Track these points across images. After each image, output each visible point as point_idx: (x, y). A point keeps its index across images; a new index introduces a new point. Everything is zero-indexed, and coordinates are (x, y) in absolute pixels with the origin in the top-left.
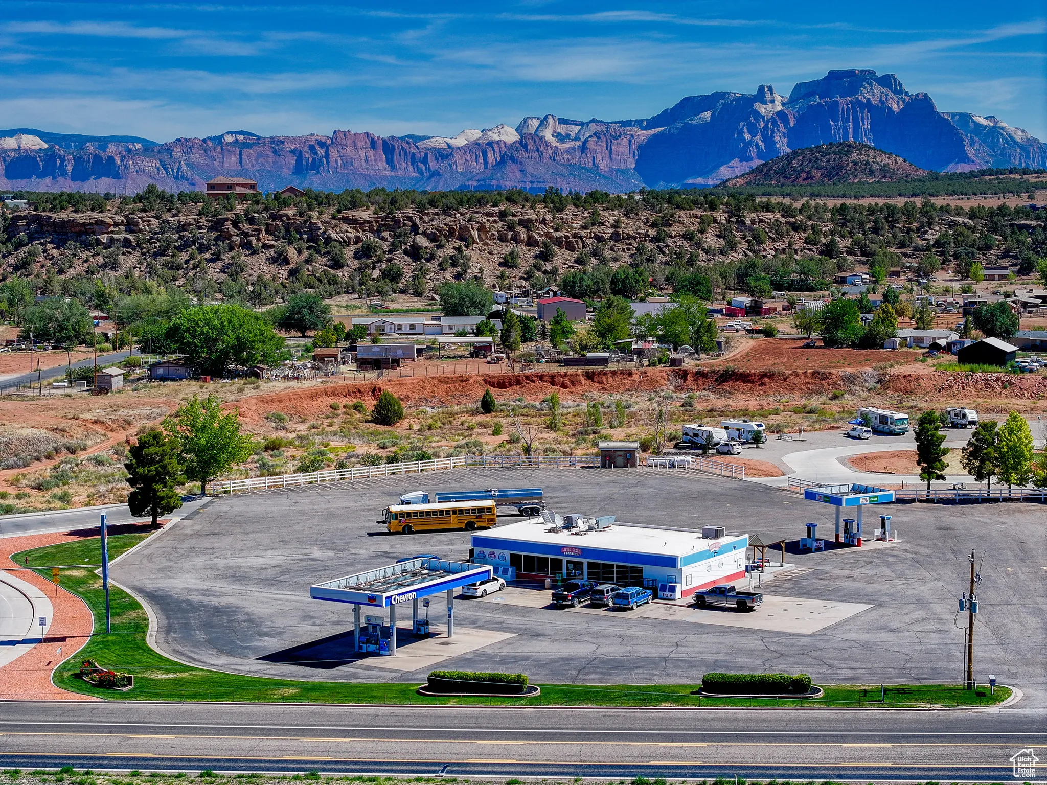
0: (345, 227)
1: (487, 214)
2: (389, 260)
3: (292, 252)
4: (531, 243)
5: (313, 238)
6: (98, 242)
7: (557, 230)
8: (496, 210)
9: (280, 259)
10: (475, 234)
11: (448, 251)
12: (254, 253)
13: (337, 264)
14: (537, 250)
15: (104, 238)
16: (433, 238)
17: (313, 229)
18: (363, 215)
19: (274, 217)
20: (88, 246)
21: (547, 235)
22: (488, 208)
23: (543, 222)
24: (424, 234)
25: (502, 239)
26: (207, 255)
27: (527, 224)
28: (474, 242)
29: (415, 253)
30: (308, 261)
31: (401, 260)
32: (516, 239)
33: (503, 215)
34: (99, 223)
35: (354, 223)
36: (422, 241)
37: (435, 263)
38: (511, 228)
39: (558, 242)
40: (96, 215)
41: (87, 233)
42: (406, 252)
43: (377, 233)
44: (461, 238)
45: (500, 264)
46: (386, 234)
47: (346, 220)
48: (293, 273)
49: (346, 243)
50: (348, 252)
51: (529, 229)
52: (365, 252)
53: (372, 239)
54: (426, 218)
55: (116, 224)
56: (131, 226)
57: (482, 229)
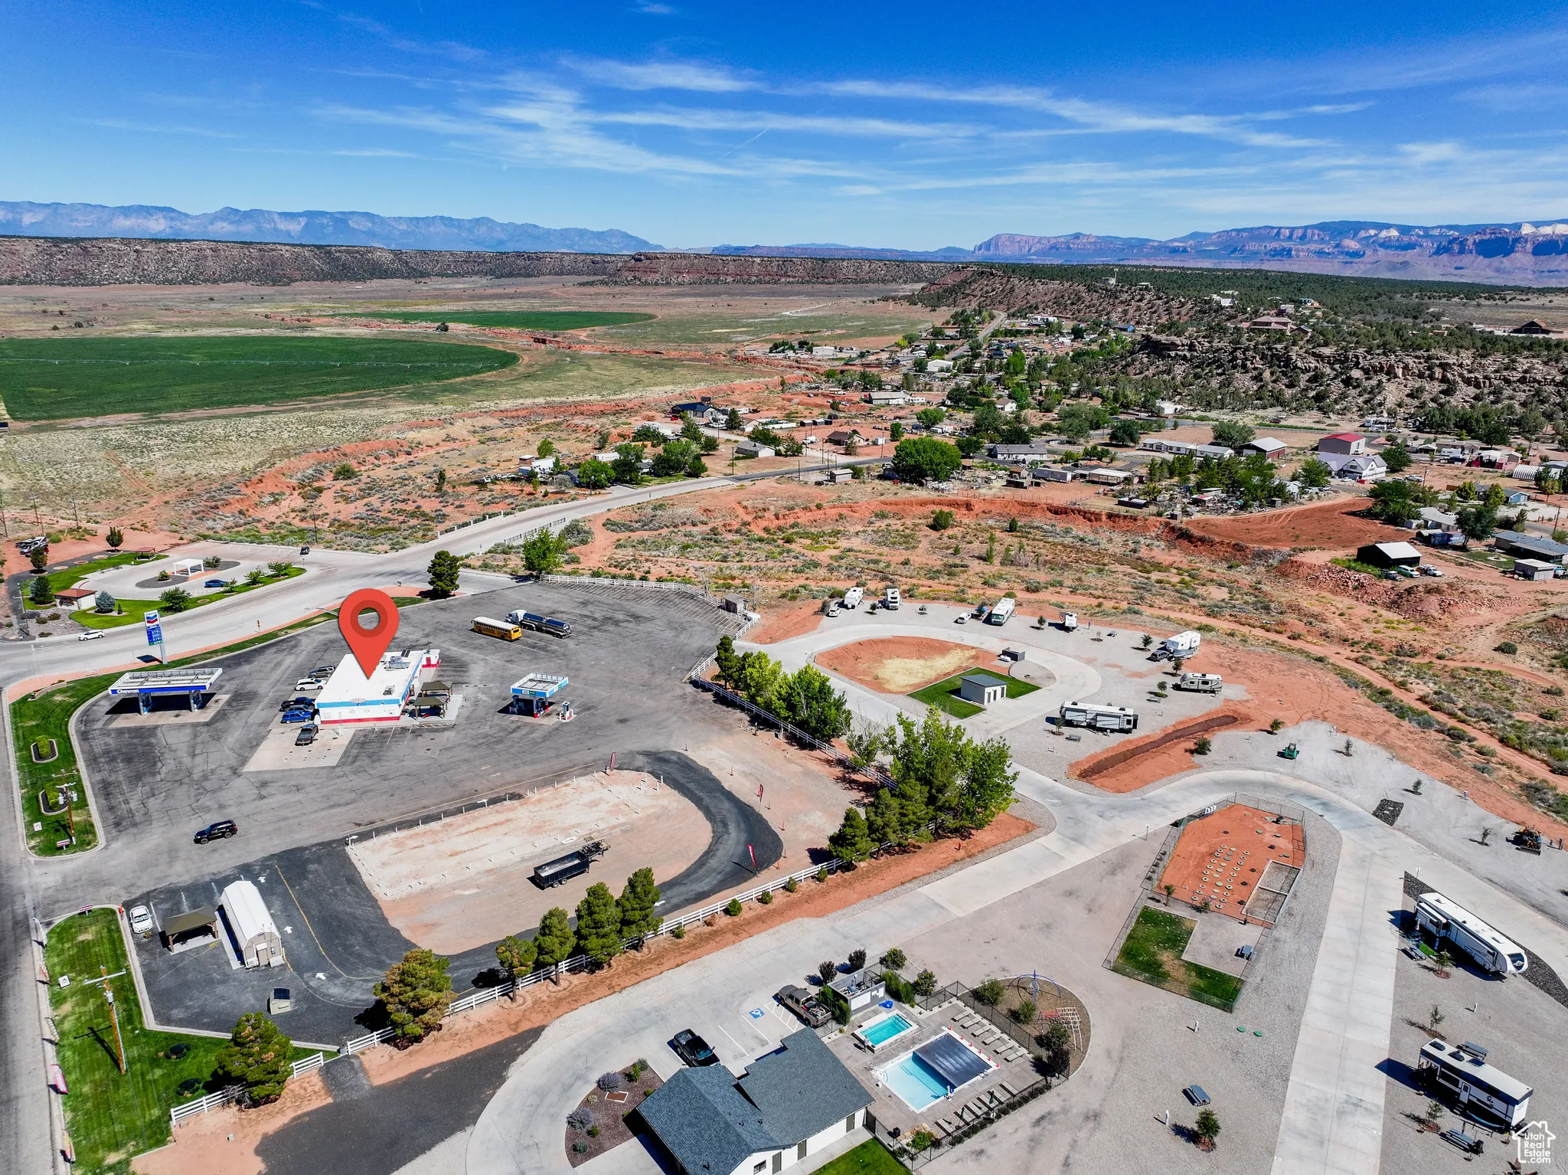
0: (1311, 359)
1: (1416, 357)
2: (1328, 385)
3: (1267, 375)
4: (1444, 380)
5: (1287, 366)
6: (1169, 356)
7: (1470, 372)
8: (1425, 354)
9: (1258, 378)
10: (1400, 372)
11: (1374, 382)
12: (1247, 372)
13: (1291, 386)
14: (1444, 387)
15: (1173, 354)
16: (1366, 371)
17: (1289, 359)
18: (1327, 351)
19: (1270, 349)
20: (1164, 358)
21: (1461, 375)
22: (1418, 353)
23: (1461, 365)
24: (1362, 369)
25: (1421, 376)
26: (1220, 371)
27: (1444, 366)
28: (1396, 376)
29: (1348, 382)
30: (1274, 382)
31: (1336, 388)
32: (1432, 377)
33: (1429, 358)
34: (1173, 344)
35: (1319, 357)
36: (1356, 374)
37: (1358, 390)
38: (1430, 368)
39: (1468, 382)
40: (1174, 338)
41: (1164, 349)
42: (1342, 381)
43: (1331, 365)
44: (1388, 374)
45: (1408, 396)
46: (1337, 366)
47: (1314, 354)
48: (1261, 387)
49: (1306, 370)
50: (1306, 377)
51: (1445, 370)
52: (1316, 378)
53: (1328, 370)
54: (1369, 357)
55: (1183, 345)
56: (1191, 348)
57: (1406, 368)
